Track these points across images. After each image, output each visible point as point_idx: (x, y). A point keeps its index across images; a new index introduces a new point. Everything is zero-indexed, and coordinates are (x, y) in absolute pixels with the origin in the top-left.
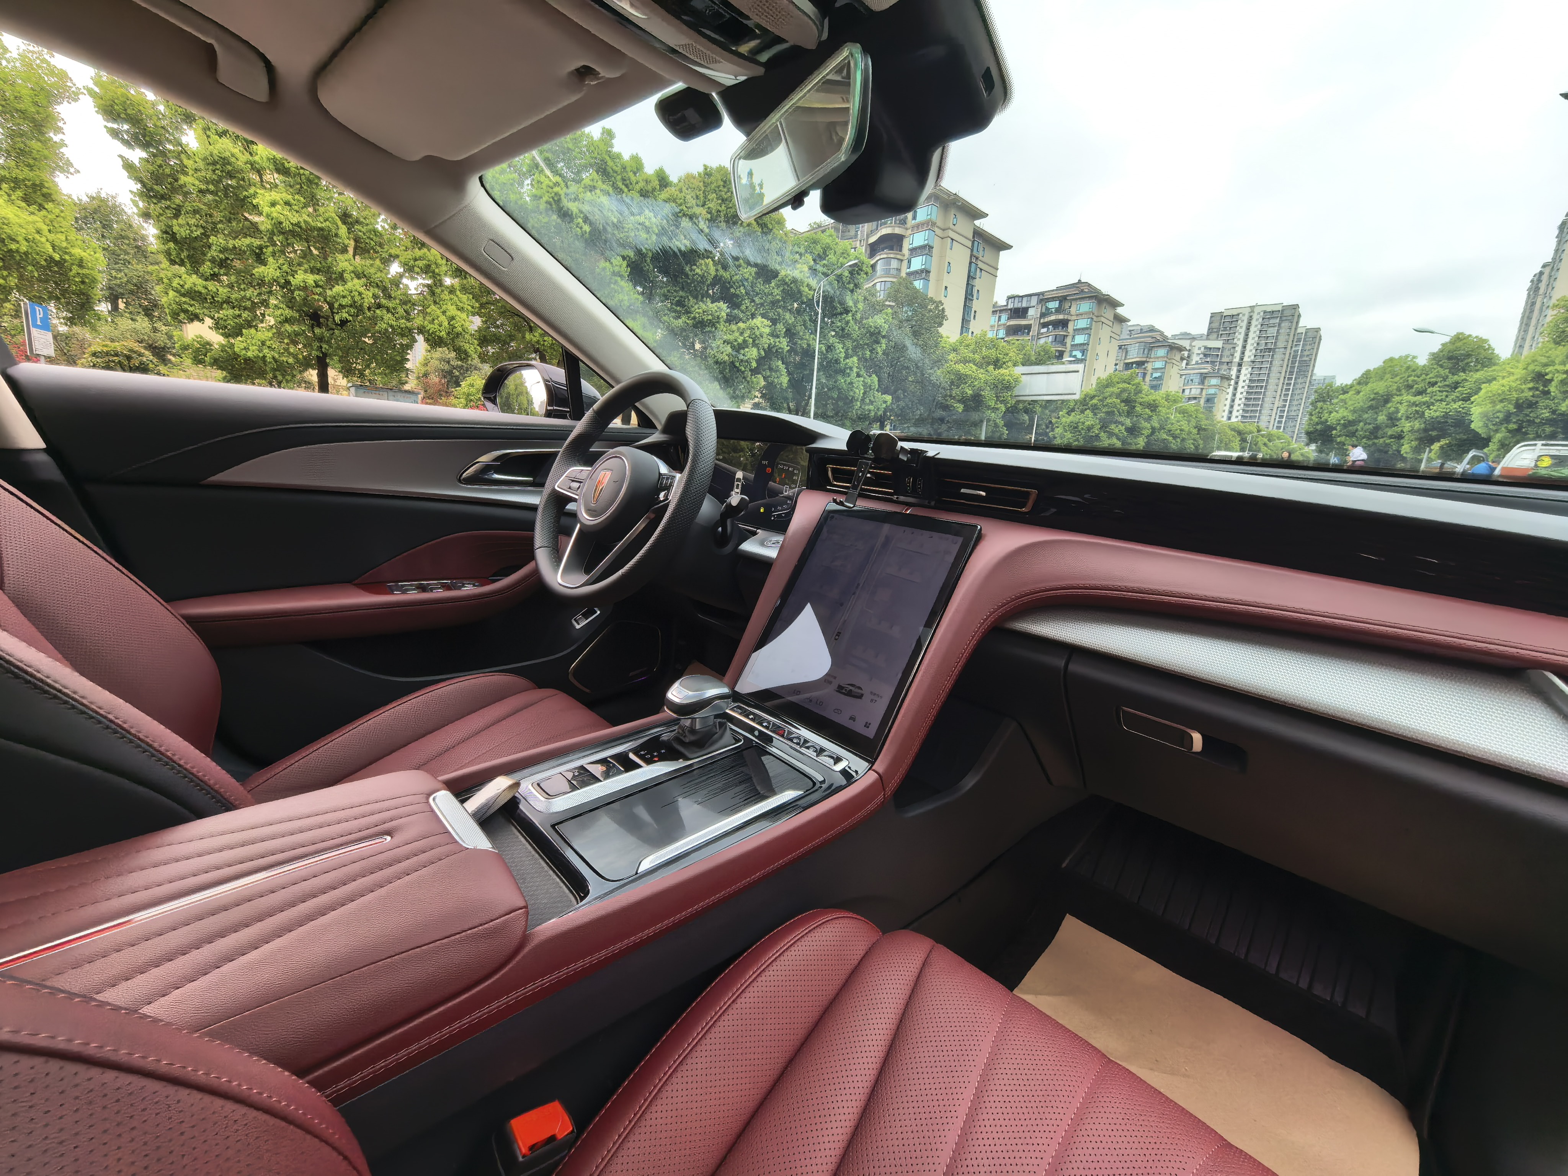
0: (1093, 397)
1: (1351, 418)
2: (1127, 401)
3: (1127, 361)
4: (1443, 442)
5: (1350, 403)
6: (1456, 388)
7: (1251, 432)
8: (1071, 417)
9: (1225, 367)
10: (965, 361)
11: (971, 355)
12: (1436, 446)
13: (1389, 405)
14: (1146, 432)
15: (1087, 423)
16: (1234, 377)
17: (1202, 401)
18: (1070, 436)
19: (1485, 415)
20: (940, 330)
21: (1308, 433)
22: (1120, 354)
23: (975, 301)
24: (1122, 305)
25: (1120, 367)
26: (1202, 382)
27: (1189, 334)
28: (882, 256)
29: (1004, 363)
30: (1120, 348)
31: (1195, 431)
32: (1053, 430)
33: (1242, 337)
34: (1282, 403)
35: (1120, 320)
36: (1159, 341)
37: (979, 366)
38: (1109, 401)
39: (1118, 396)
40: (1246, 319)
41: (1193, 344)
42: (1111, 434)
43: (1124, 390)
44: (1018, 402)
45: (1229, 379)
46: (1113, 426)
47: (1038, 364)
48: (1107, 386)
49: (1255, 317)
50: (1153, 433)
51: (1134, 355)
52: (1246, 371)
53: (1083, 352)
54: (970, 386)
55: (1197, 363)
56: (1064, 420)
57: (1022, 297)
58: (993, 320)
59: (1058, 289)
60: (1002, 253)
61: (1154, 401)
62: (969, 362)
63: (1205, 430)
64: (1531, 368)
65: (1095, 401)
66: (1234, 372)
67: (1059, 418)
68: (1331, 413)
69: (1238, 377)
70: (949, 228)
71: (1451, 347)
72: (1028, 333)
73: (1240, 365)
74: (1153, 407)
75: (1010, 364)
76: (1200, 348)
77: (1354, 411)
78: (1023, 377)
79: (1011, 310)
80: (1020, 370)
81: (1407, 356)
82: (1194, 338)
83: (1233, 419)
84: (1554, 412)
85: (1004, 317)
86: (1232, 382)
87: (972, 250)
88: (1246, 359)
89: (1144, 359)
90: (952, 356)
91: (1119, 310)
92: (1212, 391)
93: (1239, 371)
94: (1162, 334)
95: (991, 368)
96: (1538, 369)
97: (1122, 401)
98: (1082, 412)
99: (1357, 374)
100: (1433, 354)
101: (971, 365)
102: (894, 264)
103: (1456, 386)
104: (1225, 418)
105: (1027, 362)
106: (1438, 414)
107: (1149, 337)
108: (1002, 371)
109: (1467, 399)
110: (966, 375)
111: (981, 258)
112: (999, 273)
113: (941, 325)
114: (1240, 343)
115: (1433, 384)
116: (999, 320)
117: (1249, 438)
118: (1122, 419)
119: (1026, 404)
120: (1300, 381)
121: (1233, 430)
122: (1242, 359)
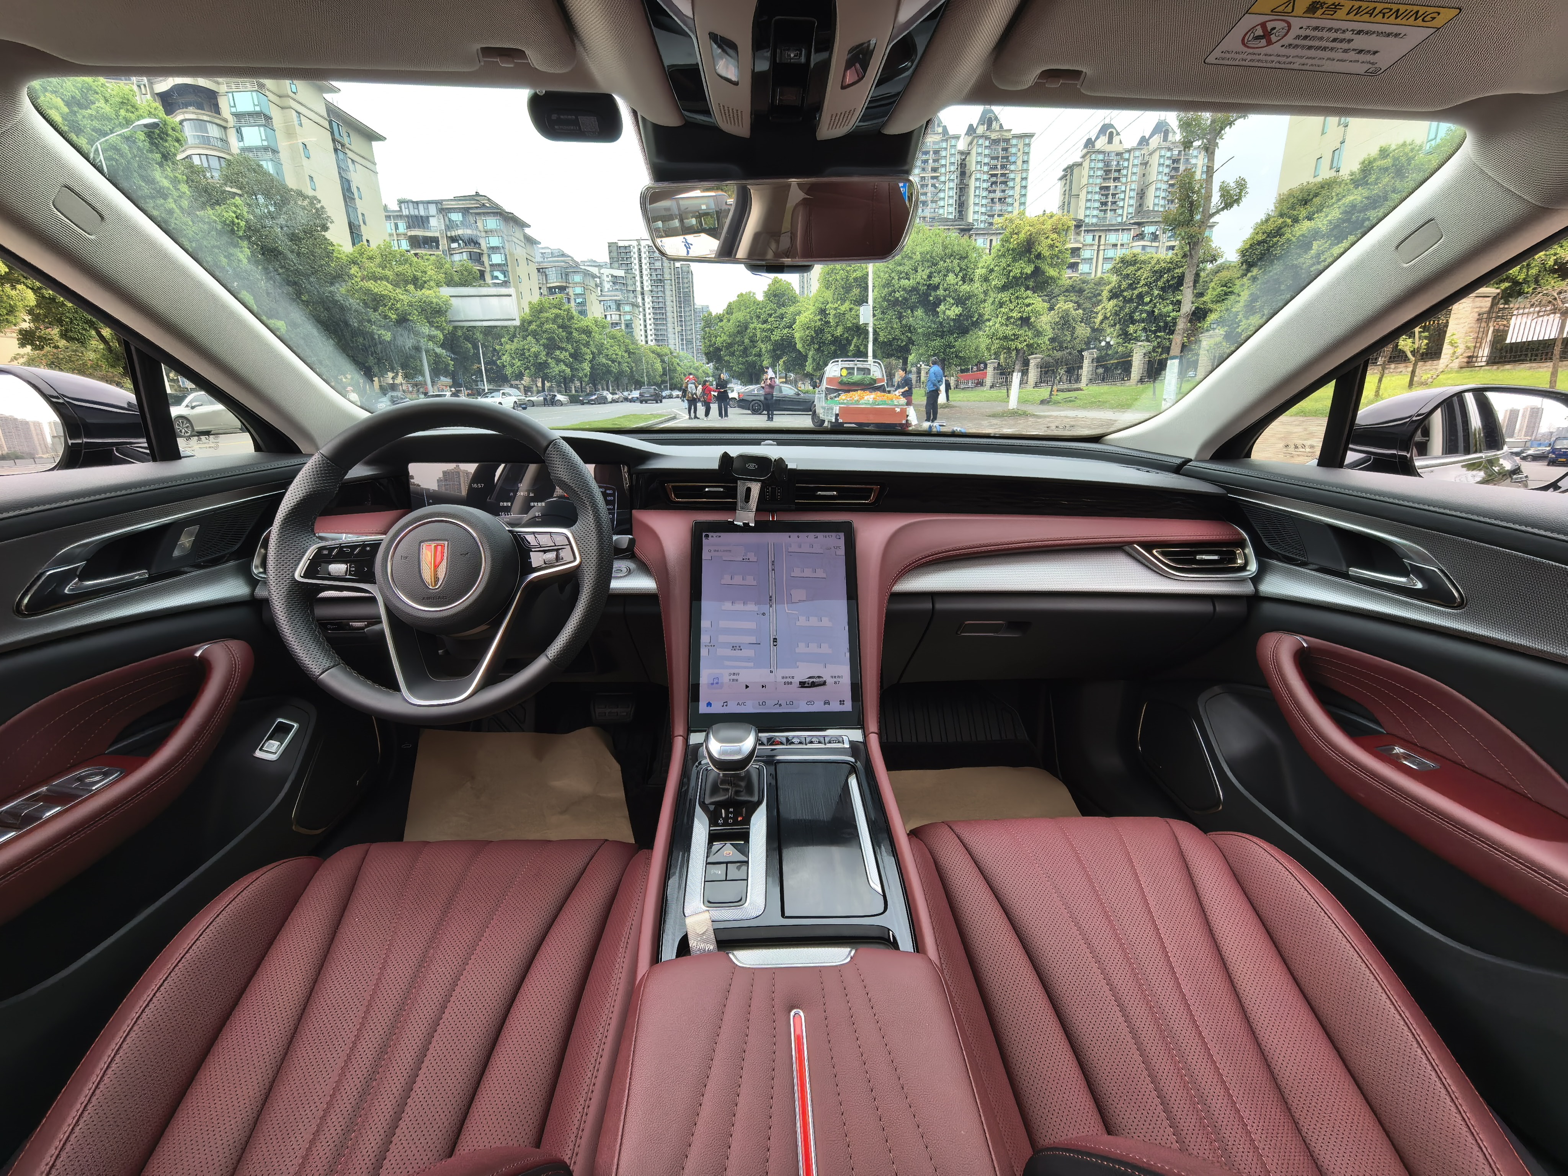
0: (530, 323)
1: (729, 341)
2: (563, 327)
3: (549, 285)
4: (785, 358)
5: (726, 329)
6: (783, 318)
7: (666, 355)
8: (515, 344)
9: (631, 295)
10: (375, 278)
11: (380, 270)
12: (781, 362)
13: (748, 331)
14: (589, 357)
15: (533, 350)
16: (641, 304)
17: (623, 327)
18: (519, 364)
19: (801, 339)
20: (327, 235)
21: (707, 354)
22: (540, 278)
23: (357, 200)
24: (529, 226)
25: (545, 291)
26: (618, 309)
27: (595, 261)
28: (188, 116)
29: (425, 282)
30: (539, 271)
31: (626, 355)
32: (500, 358)
33: (637, 267)
34: (680, 328)
35: (530, 241)
36: (571, 267)
37: (396, 285)
38: (546, 326)
39: (554, 321)
40: (636, 250)
41: (602, 271)
42: (558, 361)
43: (557, 316)
44: (455, 328)
45: (638, 307)
46: (558, 352)
47: (464, 285)
48: (541, 311)
49: (643, 250)
50: (594, 358)
51: (554, 282)
52: (648, 299)
53: (504, 273)
54: (391, 309)
55: (609, 291)
56: (508, 347)
57: (417, 203)
58: (389, 226)
59: (456, 199)
60: (374, 143)
61: (587, 326)
62: (381, 279)
63: (633, 353)
64: (817, 305)
65: (533, 327)
66: (640, 300)
67: (501, 345)
68: (716, 337)
69: (644, 305)
70: (289, 96)
71: (773, 288)
72: (438, 248)
73: (642, 294)
74: (587, 332)
75: (432, 283)
76: (607, 276)
77: (730, 336)
78: (452, 299)
79: (407, 217)
80: (446, 292)
81: (750, 293)
82: (600, 266)
83: (649, 342)
84: (832, 336)
85: (402, 226)
86: (641, 309)
87: (332, 133)
88: (645, 288)
89: (564, 284)
90: (354, 270)
91: (527, 231)
92: (628, 317)
93: (643, 299)
94: (573, 260)
95: (411, 287)
96: (820, 305)
97: (559, 327)
98: (524, 338)
99: (725, 306)
100: (765, 292)
101: (385, 283)
102: (214, 132)
103: (782, 317)
104: (644, 343)
105: (450, 283)
106: (778, 338)
107: (563, 261)
108: (426, 292)
109: (790, 327)
110: (382, 296)
111: (348, 145)
112: (378, 168)
113: (325, 228)
114: (637, 273)
115: (770, 315)
116: (397, 227)
117: (666, 359)
118: (564, 345)
119: (464, 330)
120: (687, 309)
121: (653, 352)
122: (642, 288)
